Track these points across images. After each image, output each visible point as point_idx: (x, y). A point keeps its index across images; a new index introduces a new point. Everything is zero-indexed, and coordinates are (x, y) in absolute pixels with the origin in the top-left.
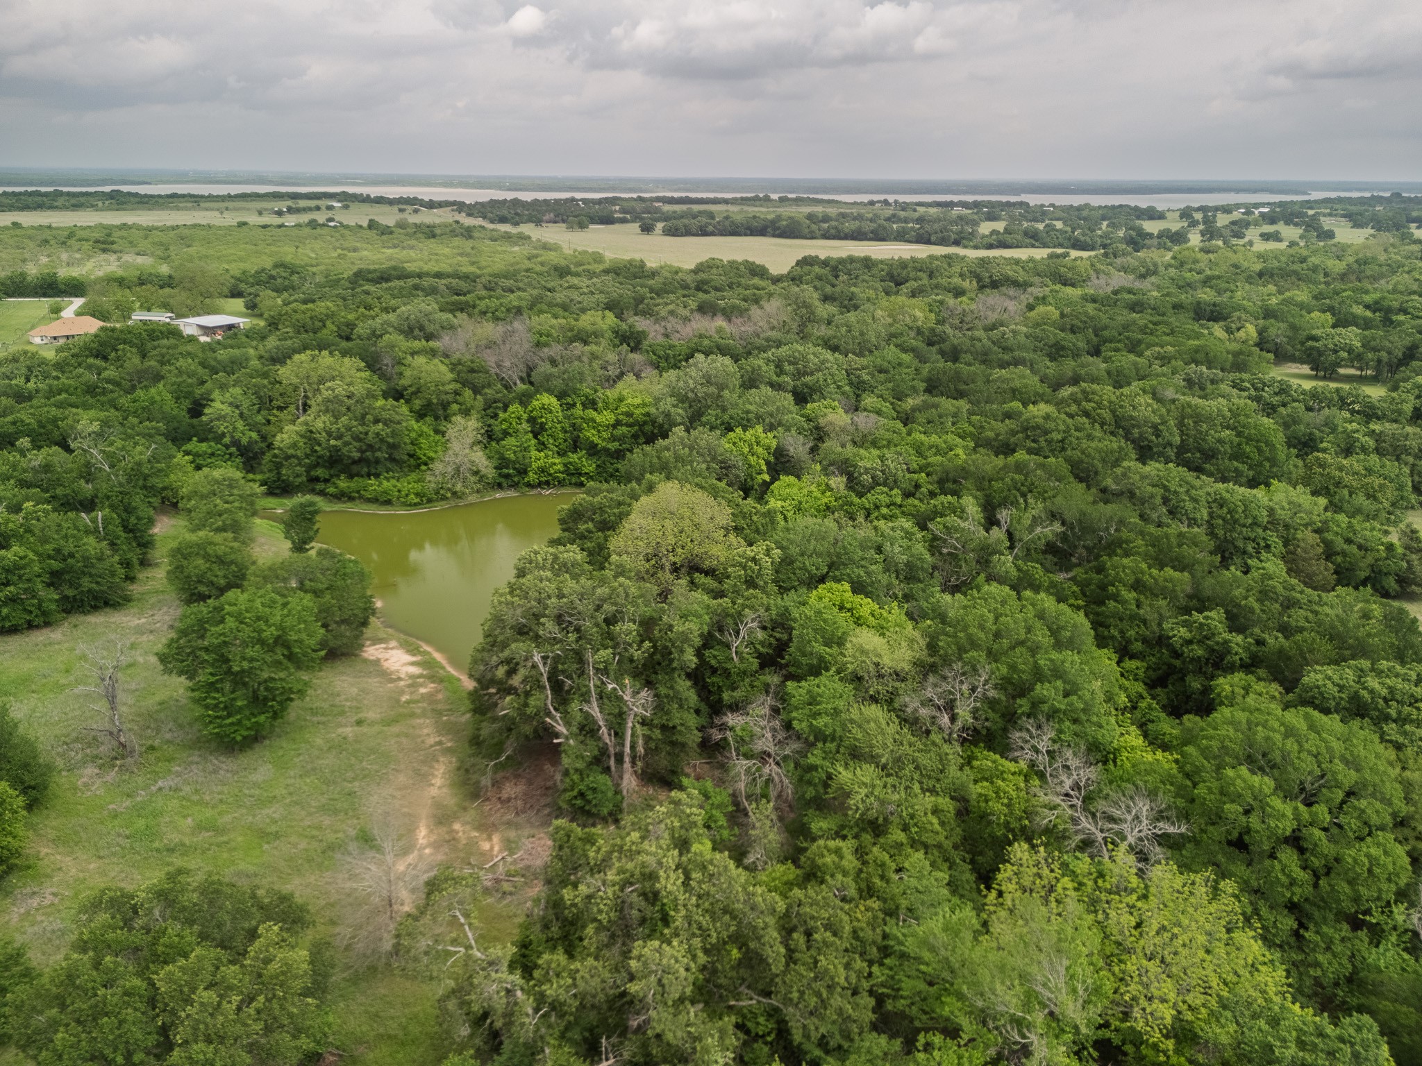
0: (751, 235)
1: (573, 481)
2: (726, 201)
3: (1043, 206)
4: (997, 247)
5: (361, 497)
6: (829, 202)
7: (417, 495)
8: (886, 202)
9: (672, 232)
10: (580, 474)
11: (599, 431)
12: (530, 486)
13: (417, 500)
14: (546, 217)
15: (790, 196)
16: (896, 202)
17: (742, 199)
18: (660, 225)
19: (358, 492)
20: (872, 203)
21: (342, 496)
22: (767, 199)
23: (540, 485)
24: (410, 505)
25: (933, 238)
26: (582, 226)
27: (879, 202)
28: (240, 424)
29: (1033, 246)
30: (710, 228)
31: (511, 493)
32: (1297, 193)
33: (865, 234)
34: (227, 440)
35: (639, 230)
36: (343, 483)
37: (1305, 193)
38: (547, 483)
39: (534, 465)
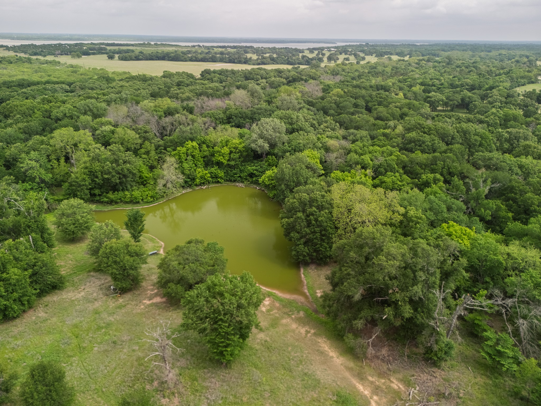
0: (159, 60)
1: (214, 181)
2: (132, 45)
3: (259, 48)
4: (261, 64)
5: (121, 201)
6: (177, 46)
7: (151, 197)
8: (199, 46)
9: (123, 59)
10: (217, 177)
11: (224, 157)
12: (196, 185)
13: (152, 200)
14: (57, 52)
15: (159, 43)
16: (203, 46)
17: (139, 44)
18: (117, 56)
19: (120, 199)
20: (194, 46)
21: (111, 202)
22: (149, 44)
23: (200, 185)
24: (149, 203)
25: (236, 61)
26: (79, 57)
27: (196, 46)
28: (43, 171)
29: (273, 64)
30: (141, 57)
31: (189, 190)
32: (333, 43)
33: (207, 59)
34: (37, 180)
35: (107, 58)
36: (111, 195)
37: (335, 43)
38: (204, 183)
39: (198, 176)
